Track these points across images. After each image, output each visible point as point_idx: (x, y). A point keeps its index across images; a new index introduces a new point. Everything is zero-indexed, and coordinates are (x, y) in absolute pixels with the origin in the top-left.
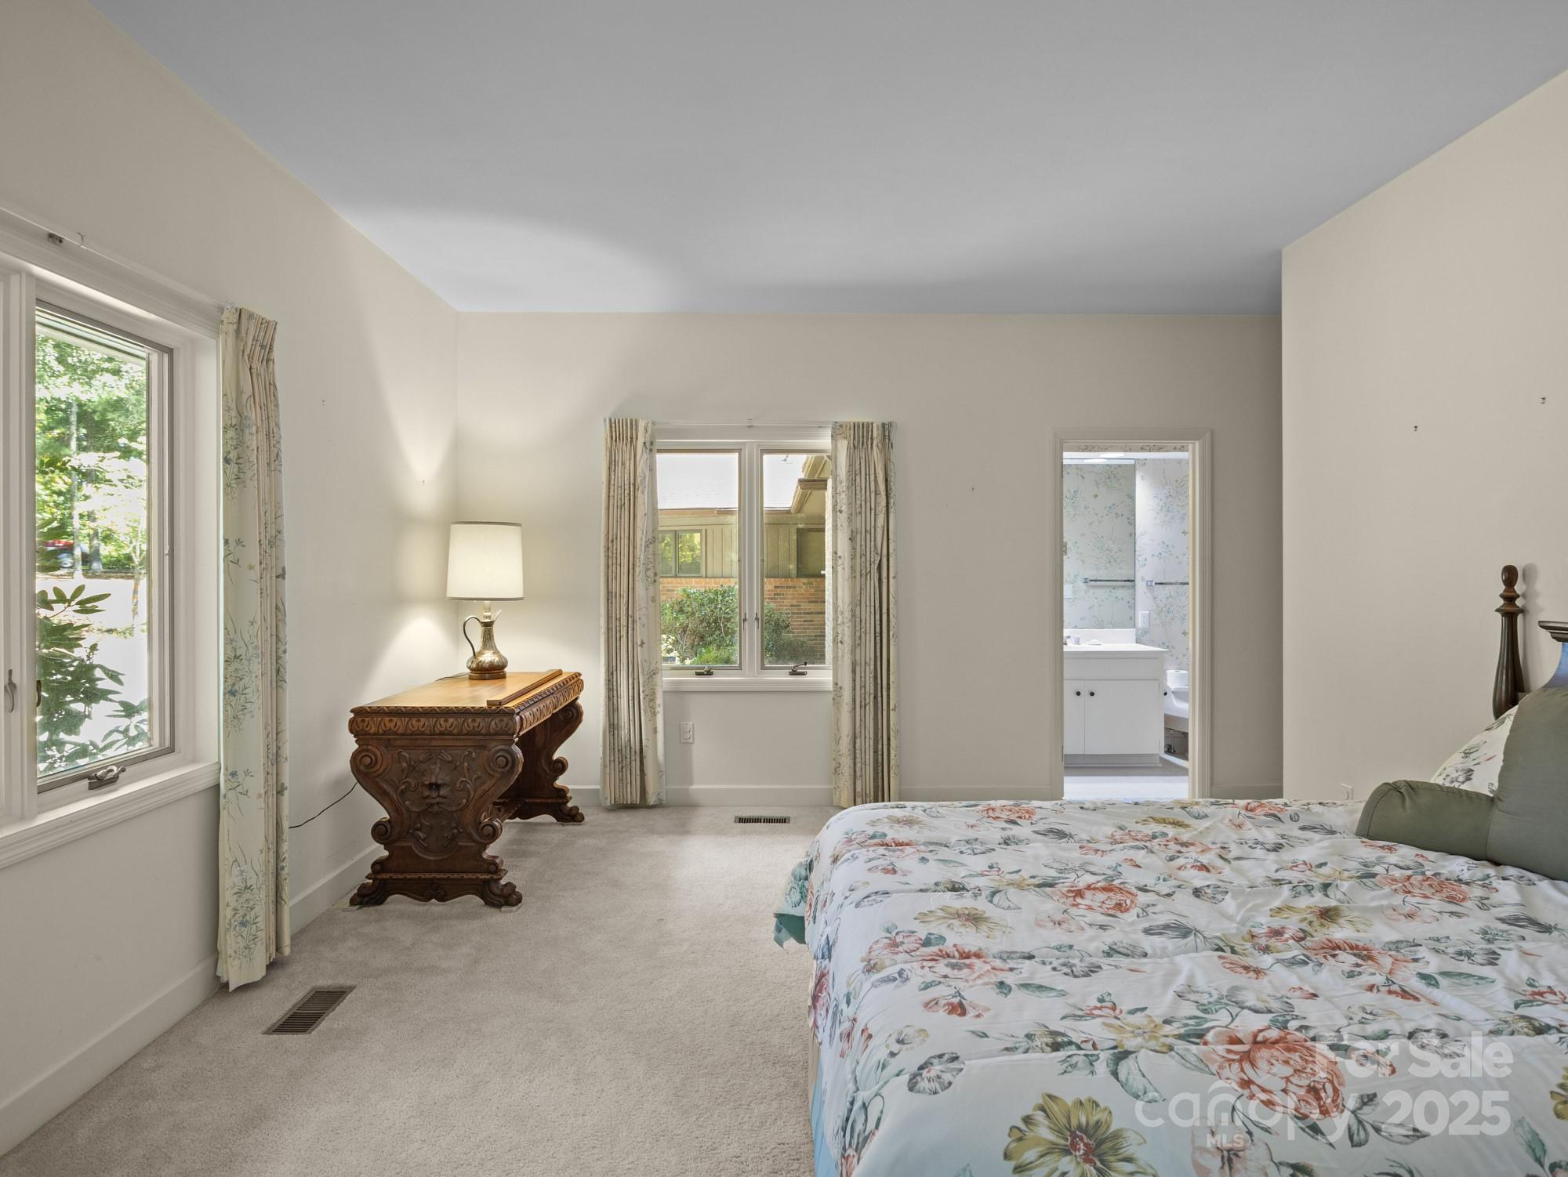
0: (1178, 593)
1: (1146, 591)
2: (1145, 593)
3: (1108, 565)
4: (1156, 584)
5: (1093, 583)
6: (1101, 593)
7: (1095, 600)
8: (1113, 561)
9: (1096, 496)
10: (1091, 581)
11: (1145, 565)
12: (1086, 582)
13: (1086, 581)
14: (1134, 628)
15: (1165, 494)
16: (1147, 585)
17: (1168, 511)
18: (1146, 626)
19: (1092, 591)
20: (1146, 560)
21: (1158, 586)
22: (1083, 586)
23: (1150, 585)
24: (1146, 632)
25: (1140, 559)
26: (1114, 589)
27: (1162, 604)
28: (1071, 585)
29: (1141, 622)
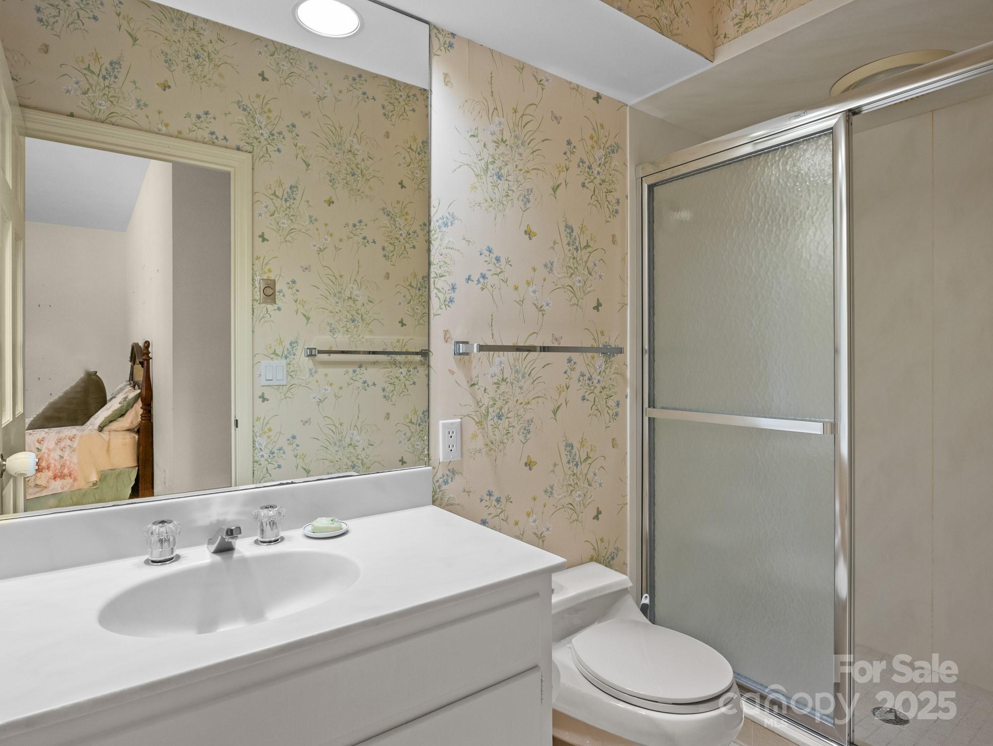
0: (517, 372)
1: (454, 368)
2: (452, 373)
3: (350, 325)
4: (482, 348)
5: (325, 357)
6: (337, 374)
7: (329, 388)
8: (358, 318)
9: (330, 202)
10: (320, 352)
11: (451, 301)
12: (311, 355)
13: (311, 353)
14: (427, 464)
15: (493, 134)
16: (457, 353)
17: (499, 177)
18: (455, 456)
19: (322, 371)
20: (454, 288)
21: (484, 354)
22: (307, 363)
23: (461, 353)
24: (453, 472)
25: (439, 286)
26: (360, 367)
27: (486, 401)
28: (284, 362)
29: (440, 451)
